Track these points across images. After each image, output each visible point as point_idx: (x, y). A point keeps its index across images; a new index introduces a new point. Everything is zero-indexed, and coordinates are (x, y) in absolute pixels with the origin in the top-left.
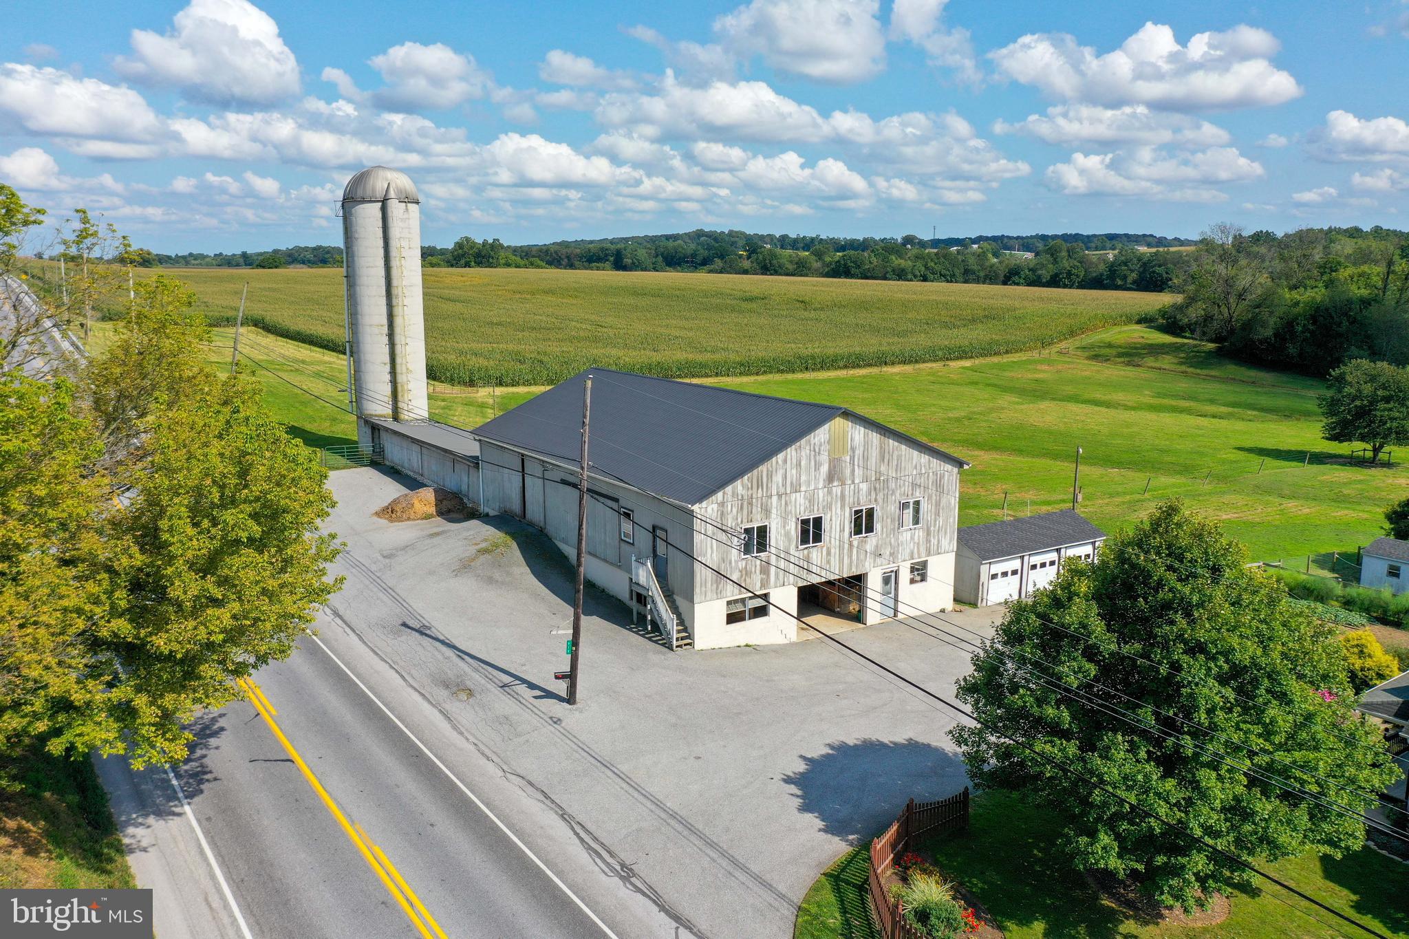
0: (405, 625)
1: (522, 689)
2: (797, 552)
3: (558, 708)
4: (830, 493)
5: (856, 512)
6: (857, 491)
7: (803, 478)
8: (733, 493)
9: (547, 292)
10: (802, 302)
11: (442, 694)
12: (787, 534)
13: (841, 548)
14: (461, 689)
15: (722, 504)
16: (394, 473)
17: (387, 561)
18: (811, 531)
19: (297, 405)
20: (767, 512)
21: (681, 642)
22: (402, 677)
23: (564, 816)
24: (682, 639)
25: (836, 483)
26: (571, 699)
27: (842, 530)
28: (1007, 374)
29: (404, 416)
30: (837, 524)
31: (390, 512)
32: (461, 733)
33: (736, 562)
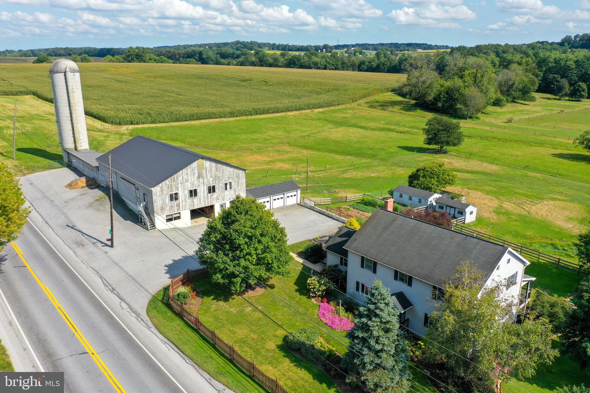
0: (68, 226)
1: (99, 244)
2: (189, 200)
3: (107, 249)
4: (199, 181)
5: (209, 187)
6: (209, 181)
7: (189, 178)
8: (165, 184)
9: (162, 77)
10: (265, 82)
11: (75, 246)
12: (185, 195)
13: (204, 198)
14: (80, 244)
15: (162, 187)
16: (75, 170)
17: (66, 204)
18: (193, 193)
19: (45, 139)
20: (177, 189)
21: (151, 228)
22: (64, 241)
23: (101, 277)
24: (152, 227)
25: (201, 179)
26: (112, 246)
27: (204, 192)
28: (334, 115)
29: (79, 148)
30: (202, 191)
31: (70, 186)
32: (78, 257)
33: (168, 204)
